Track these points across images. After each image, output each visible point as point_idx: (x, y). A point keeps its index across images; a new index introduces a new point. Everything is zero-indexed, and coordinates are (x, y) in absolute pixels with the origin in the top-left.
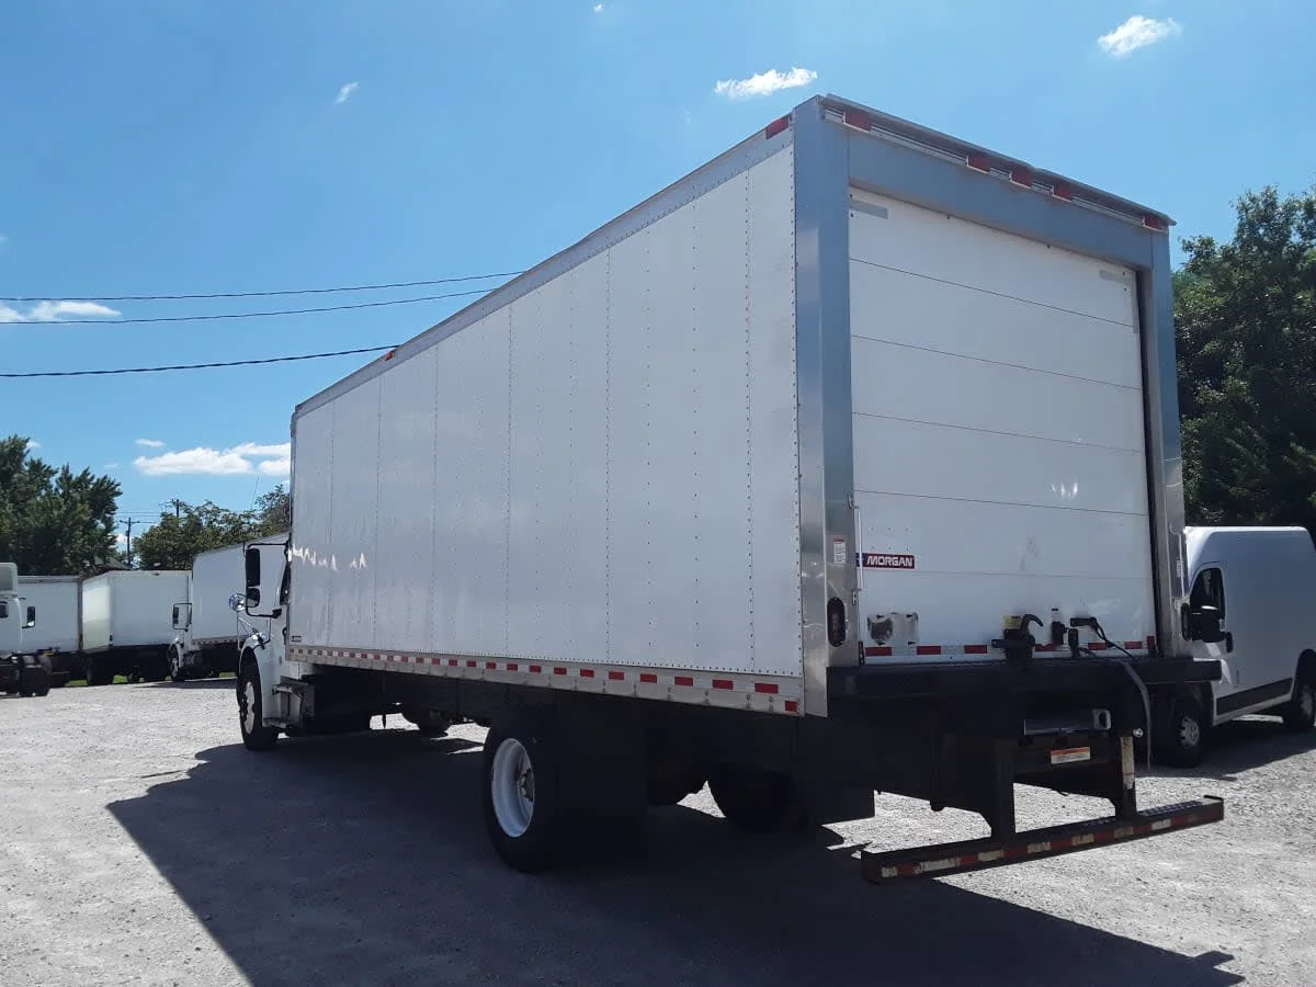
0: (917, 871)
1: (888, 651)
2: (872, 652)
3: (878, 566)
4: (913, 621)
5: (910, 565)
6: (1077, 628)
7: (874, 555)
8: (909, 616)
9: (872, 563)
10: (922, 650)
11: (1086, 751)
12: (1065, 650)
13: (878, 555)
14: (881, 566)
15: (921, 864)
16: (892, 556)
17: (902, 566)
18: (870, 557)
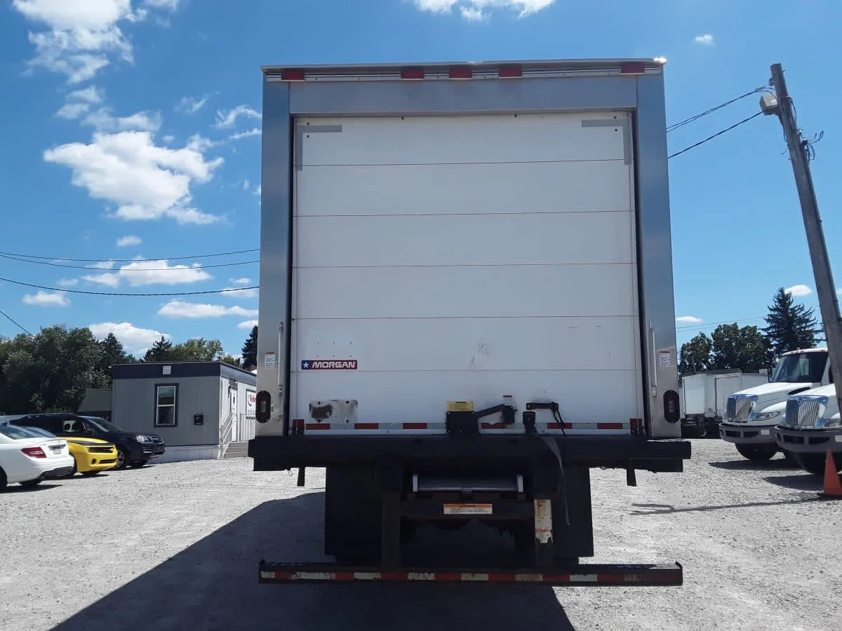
0: (294, 577)
1: (327, 426)
2: (311, 426)
3: (322, 368)
4: (352, 406)
5: (353, 366)
6: (533, 411)
7: (318, 361)
8: (347, 402)
9: (317, 367)
10: (358, 426)
11: (488, 507)
12: (518, 427)
13: (322, 361)
14: (325, 369)
15: (298, 573)
16: (335, 361)
17: (345, 368)
18: (314, 363)
